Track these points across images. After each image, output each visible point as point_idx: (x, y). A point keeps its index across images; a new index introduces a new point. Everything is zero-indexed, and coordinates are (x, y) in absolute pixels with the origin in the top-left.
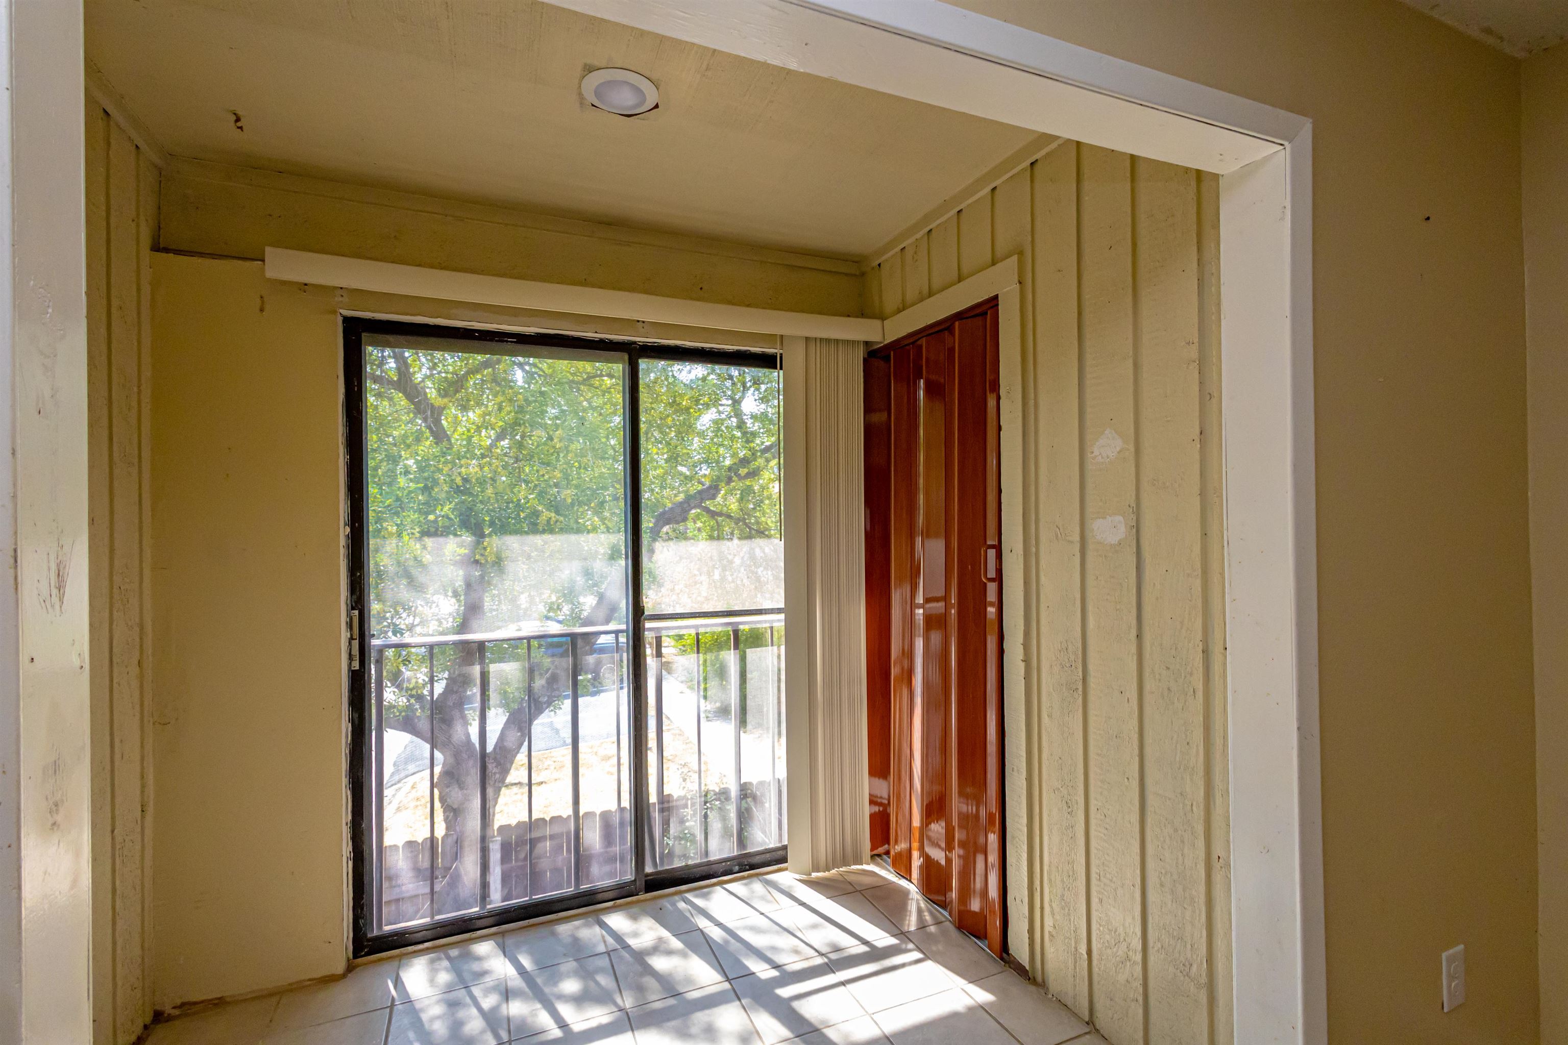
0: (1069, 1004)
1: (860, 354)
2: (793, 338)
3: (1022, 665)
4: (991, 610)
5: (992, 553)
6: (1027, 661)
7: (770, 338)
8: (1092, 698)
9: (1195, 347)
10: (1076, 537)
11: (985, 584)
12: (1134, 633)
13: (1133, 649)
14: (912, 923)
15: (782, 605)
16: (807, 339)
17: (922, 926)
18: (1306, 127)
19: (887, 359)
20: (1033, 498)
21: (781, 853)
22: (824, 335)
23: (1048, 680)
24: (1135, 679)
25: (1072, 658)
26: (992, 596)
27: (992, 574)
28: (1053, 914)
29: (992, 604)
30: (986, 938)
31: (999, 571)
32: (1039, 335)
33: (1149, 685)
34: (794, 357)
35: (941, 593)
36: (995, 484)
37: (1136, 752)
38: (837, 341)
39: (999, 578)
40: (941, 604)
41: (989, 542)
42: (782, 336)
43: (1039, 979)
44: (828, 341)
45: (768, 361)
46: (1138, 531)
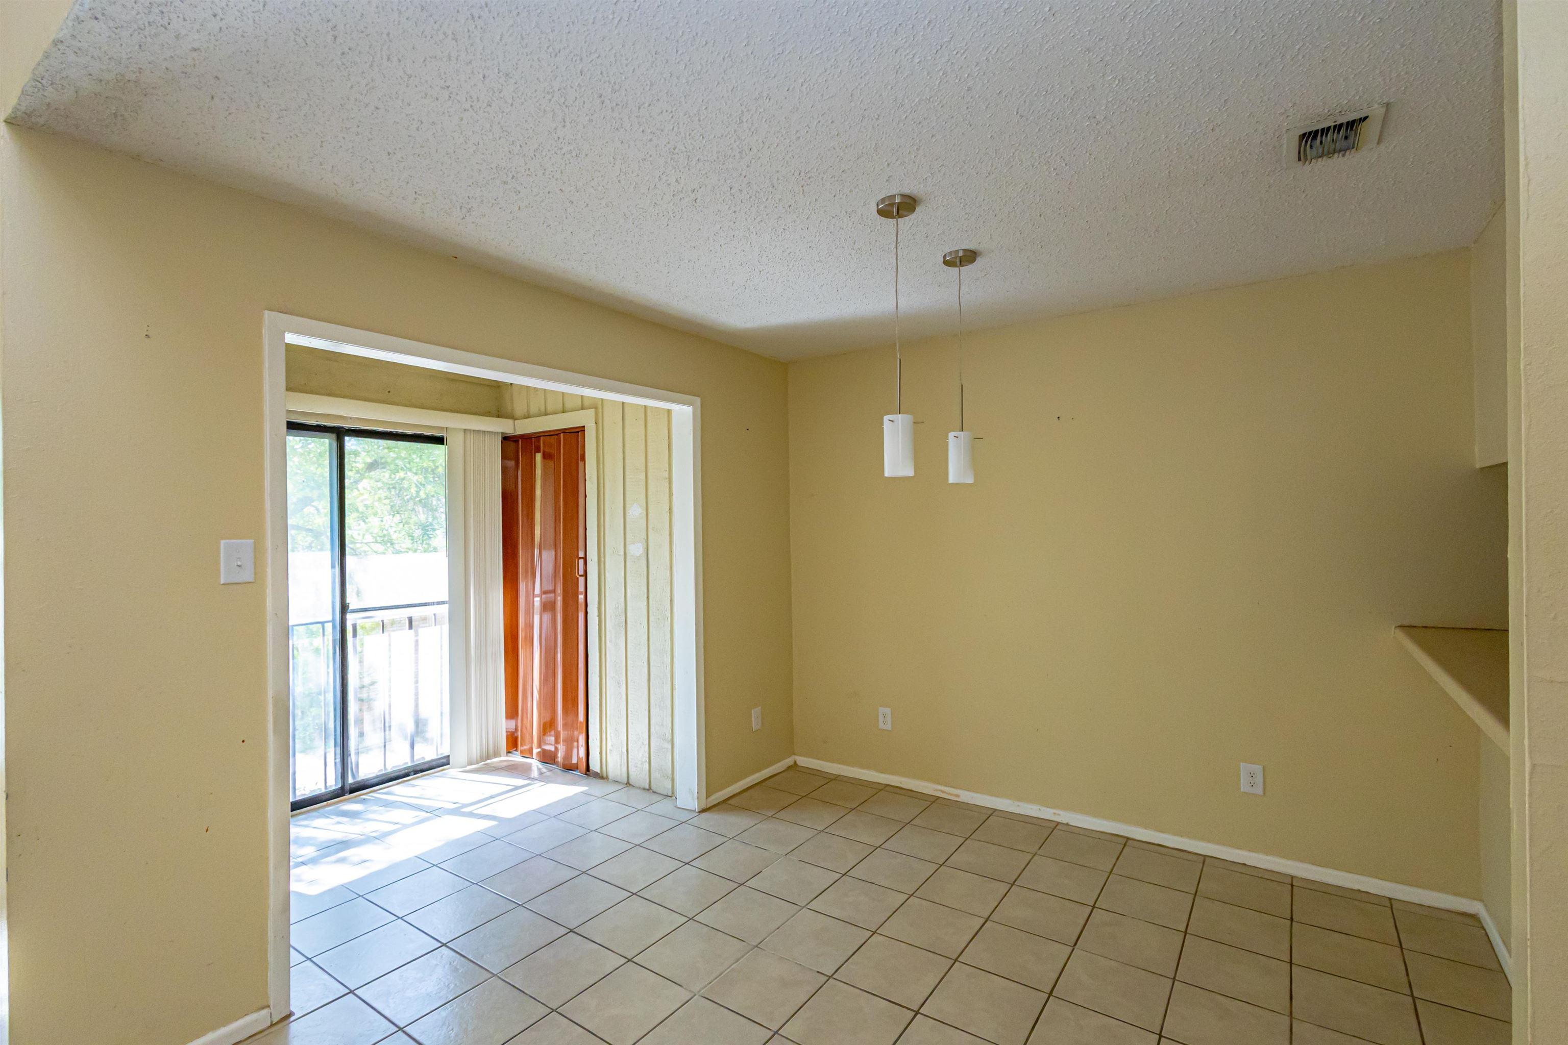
0: (619, 780)
1: (500, 439)
2: (455, 429)
3: (597, 619)
4: (581, 597)
5: (581, 562)
6: (599, 616)
7: (441, 428)
8: (629, 629)
9: (667, 473)
10: (622, 553)
11: (578, 578)
12: (646, 596)
13: (645, 603)
14: (535, 774)
15: (446, 598)
16: (465, 430)
17: (541, 773)
18: (698, 401)
19: (518, 441)
20: (602, 533)
21: (444, 761)
22: (477, 428)
23: (610, 624)
24: (646, 617)
25: (620, 611)
26: (581, 588)
27: (581, 572)
28: (611, 739)
29: (581, 593)
30: (577, 768)
31: (586, 571)
32: (605, 452)
33: (651, 619)
34: (455, 440)
35: (550, 588)
36: (583, 524)
37: (647, 649)
38: (484, 432)
39: (585, 575)
40: (552, 595)
41: (580, 556)
42: (447, 428)
43: (605, 775)
44: (479, 431)
45: (439, 440)
46: (647, 550)
